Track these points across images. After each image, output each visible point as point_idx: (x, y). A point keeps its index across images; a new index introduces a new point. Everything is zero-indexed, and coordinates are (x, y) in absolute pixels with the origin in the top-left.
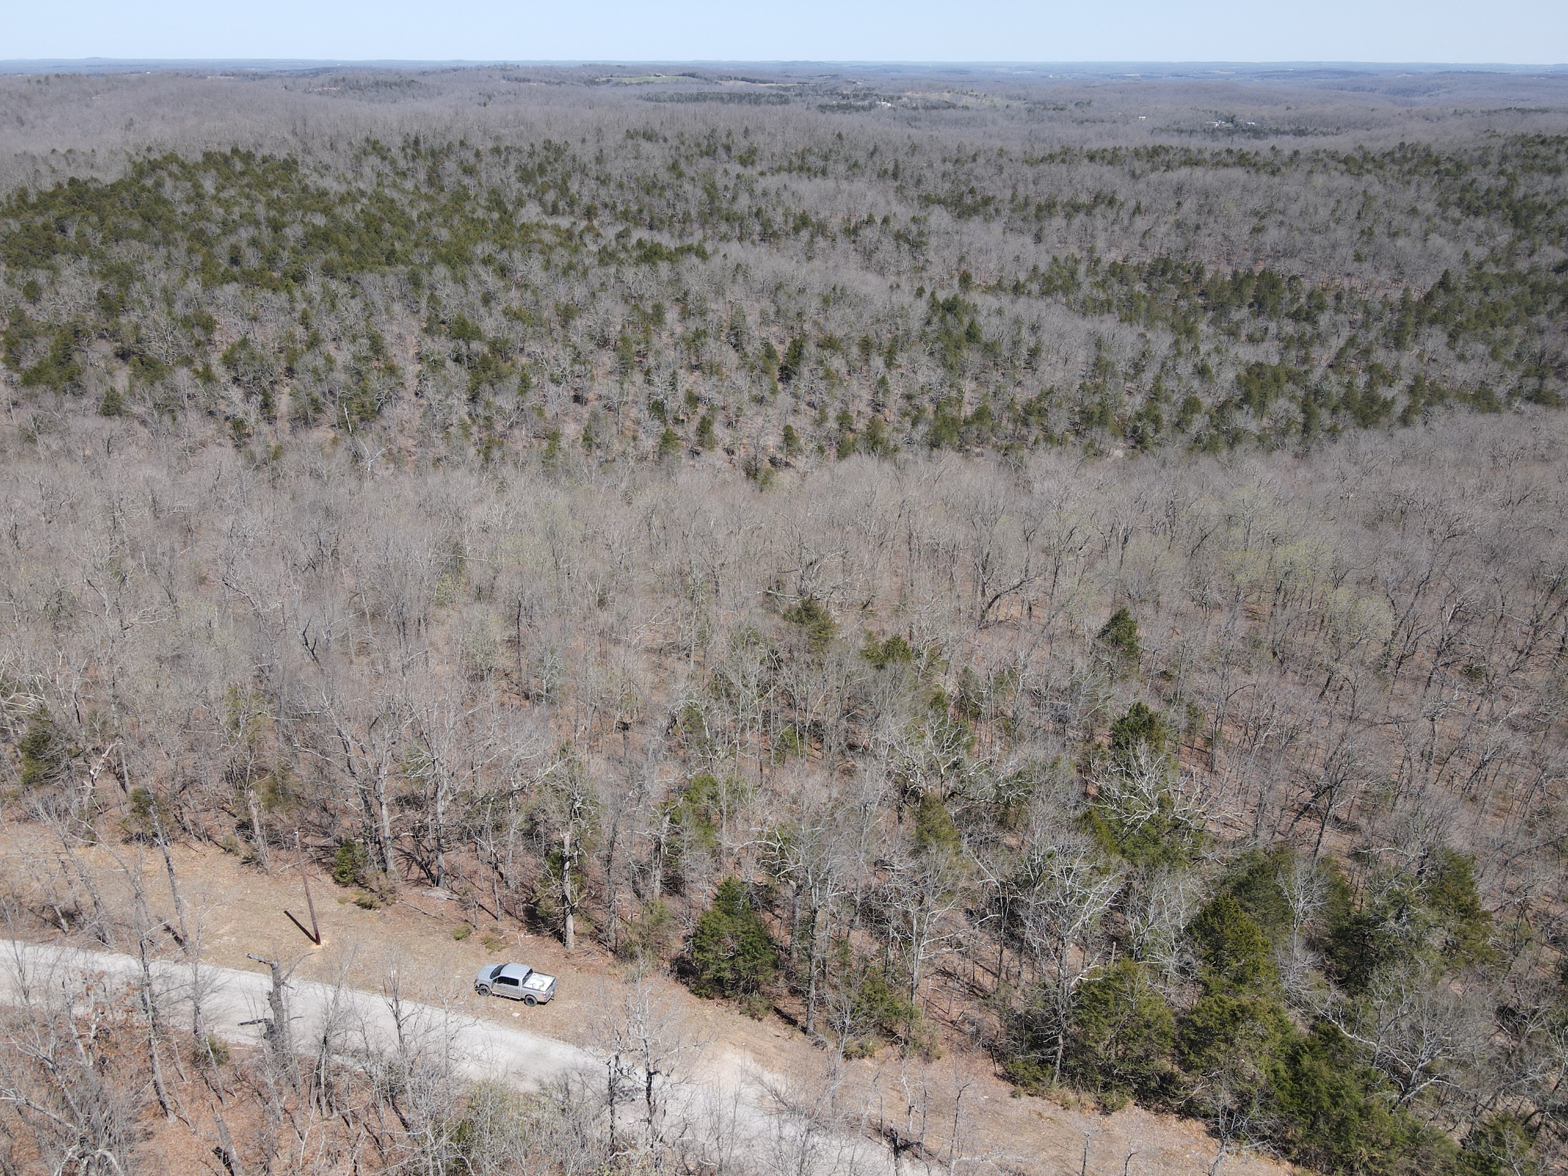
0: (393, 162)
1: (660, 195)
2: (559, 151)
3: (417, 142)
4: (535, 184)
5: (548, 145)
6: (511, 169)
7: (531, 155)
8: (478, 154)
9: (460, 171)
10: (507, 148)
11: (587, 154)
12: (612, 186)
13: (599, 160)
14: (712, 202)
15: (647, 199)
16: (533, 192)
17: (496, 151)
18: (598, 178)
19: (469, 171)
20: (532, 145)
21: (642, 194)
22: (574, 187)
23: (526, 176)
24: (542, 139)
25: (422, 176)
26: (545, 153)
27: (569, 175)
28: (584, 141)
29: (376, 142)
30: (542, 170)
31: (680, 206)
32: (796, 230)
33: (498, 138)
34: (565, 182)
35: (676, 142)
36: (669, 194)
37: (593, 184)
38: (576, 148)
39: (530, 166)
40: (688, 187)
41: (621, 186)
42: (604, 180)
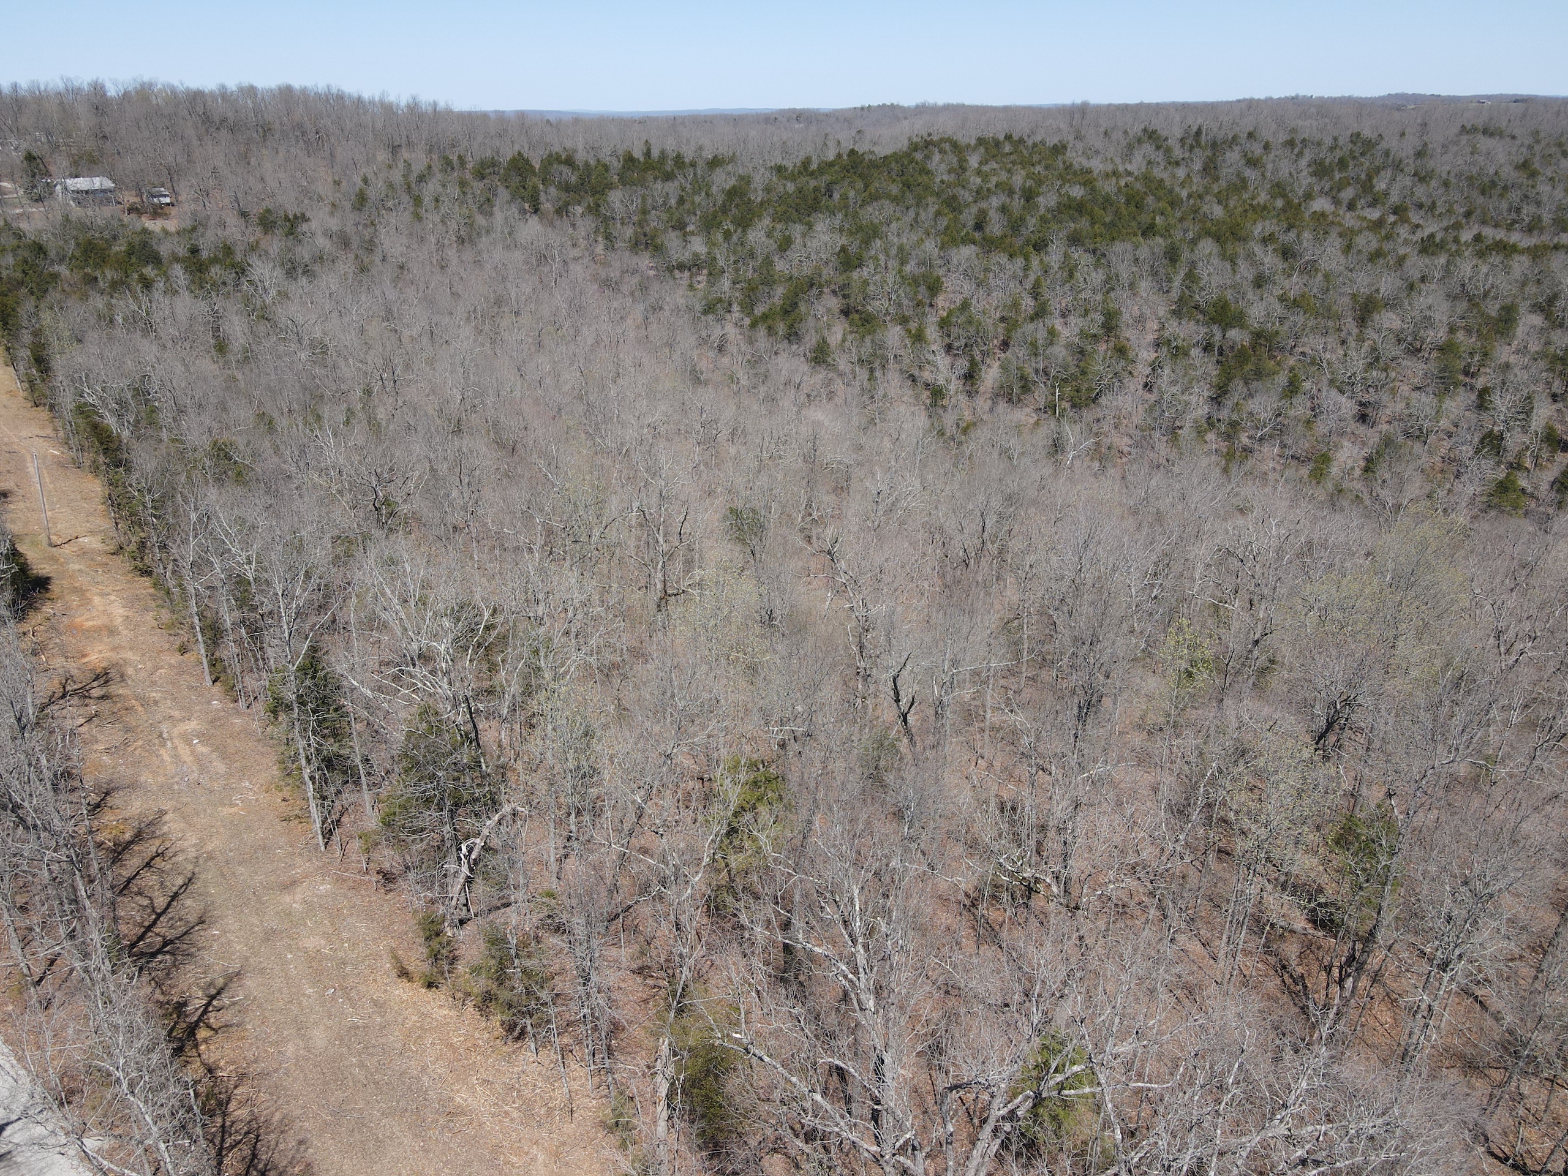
2: (1369, 145)
3: (1198, 133)
4: (1331, 179)
5: (1356, 137)
7: (1332, 149)
8: (1267, 147)
10: (1304, 140)
11: (1406, 149)
12: (1434, 183)
15: (1481, 200)
16: (1327, 187)
17: (1291, 143)
18: (1415, 175)
19: (1252, 162)
20: (1335, 139)
22: (1381, 182)
23: (1320, 170)
24: (1349, 133)
25: (1197, 166)
26: (1350, 146)
27: (1378, 170)
28: (1402, 135)
29: (1154, 132)
30: (1342, 164)
34: (1370, 178)
35: (1528, 141)
36: (1515, 196)
37: (1408, 181)
38: (1391, 143)
39: (1328, 161)
40: (1544, 189)
41: (1446, 184)
42: (1422, 177)
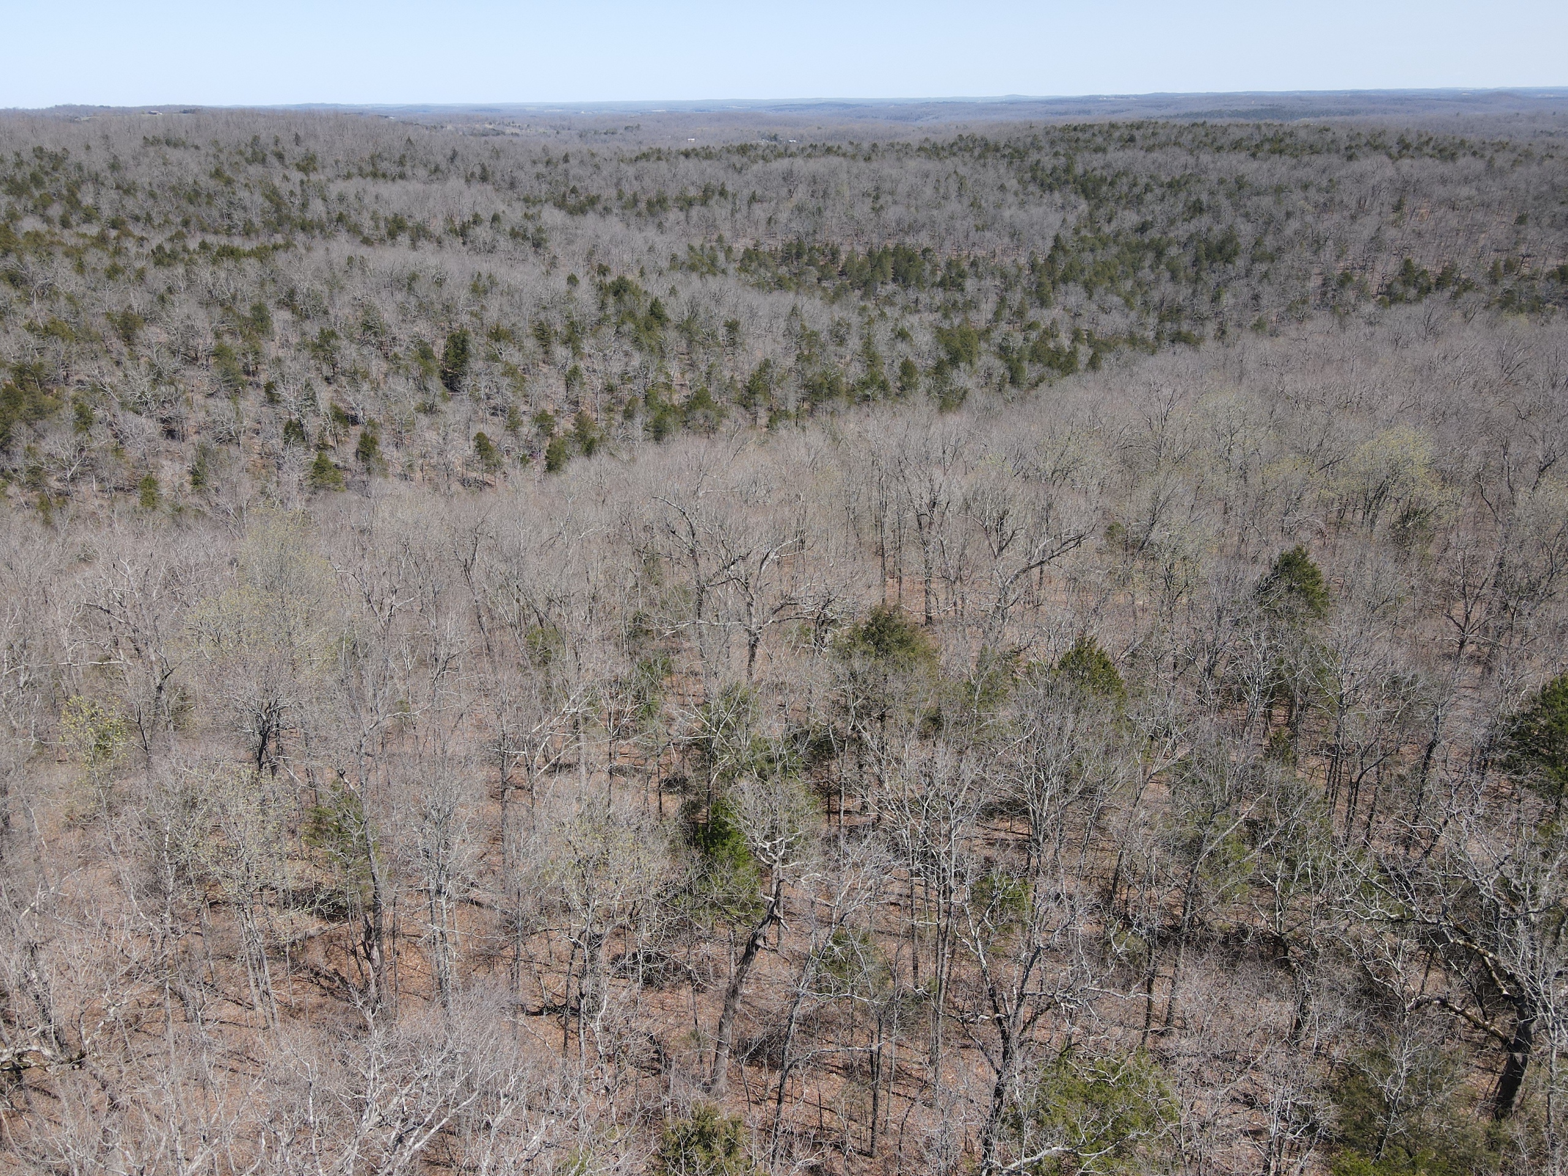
1: (209, 204)
2: (58, 161)
4: (31, 196)
5: (39, 152)
7: (19, 164)
11: (97, 161)
12: (140, 195)
13: (114, 167)
14: (278, 210)
15: (191, 209)
16: (30, 206)
18: (118, 187)
20: (18, 155)
21: (184, 203)
22: (87, 199)
23: (16, 189)
24: (30, 147)
26: (38, 161)
27: (78, 185)
28: (88, 148)
30: (36, 180)
31: (238, 216)
32: (392, 235)
34: (72, 194)
35: (212, 151)
36: (221, 202)
37: (114, 195)
38: (77, 155)
39: (19, 177)
40: (243, 194)
41: (152, 195)
42: (127, 190)
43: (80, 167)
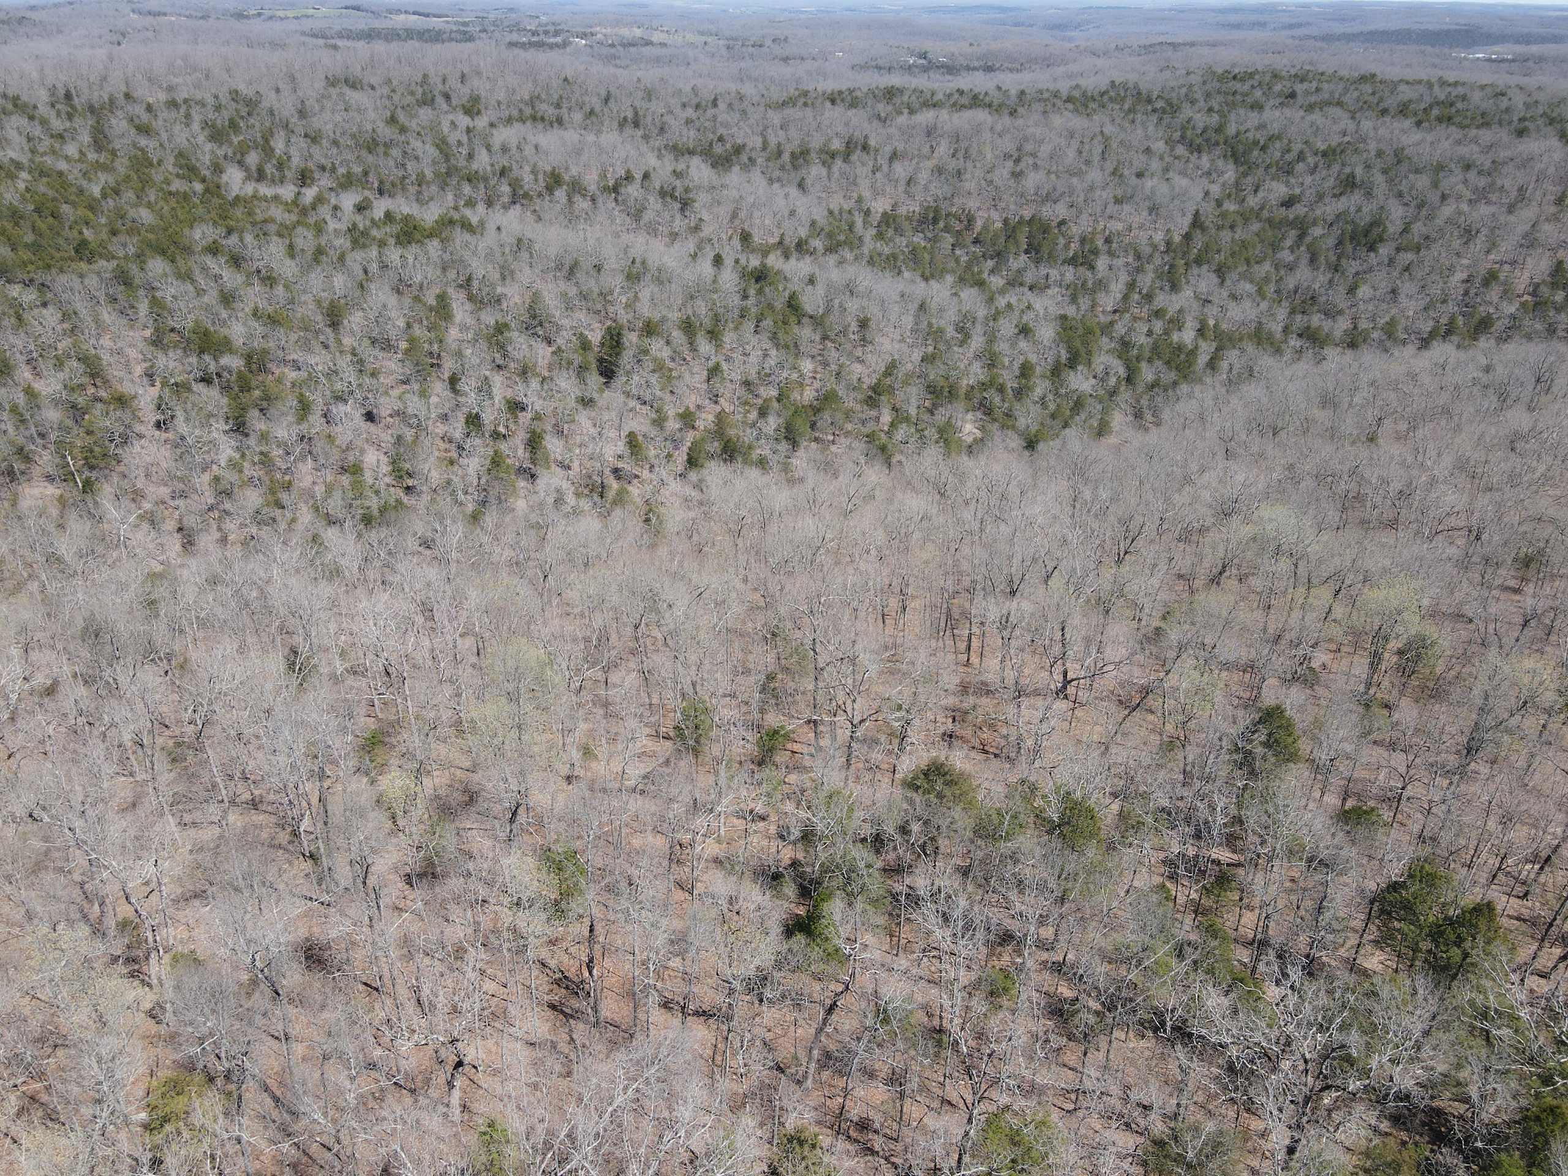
0: (44, 122)
1: (386, 154)
2: (252, 104)
3: (68, 96)
4: (231, 144)
5: (235, 95)
6: (196, 126)
7: (218, 108)
8: (150, 109)
9: (133, 131)
10: (186, 101)
12: (325, 143)
13: (302, 113)
14: (447, 160)
16: (230, 154)
17: (173, 104)
18: (306, 136)
19: (144, 130)
21: (364, 153)
22: (279, 145)
23: (217, 135)
25: (86, 138)
27: (270, 132)
28: (278, 90)
29: (18, 98)
30: (234, 125)
31: (411, 166)
32: (550, 189)
33: (170, 89)
35: (385, 90)
36: (395, 152)
37: (303, 143)
38: (270, 99)
39: (219, 122)
40: (416, 144)
41: (336, 144)
43: (271, 113)
